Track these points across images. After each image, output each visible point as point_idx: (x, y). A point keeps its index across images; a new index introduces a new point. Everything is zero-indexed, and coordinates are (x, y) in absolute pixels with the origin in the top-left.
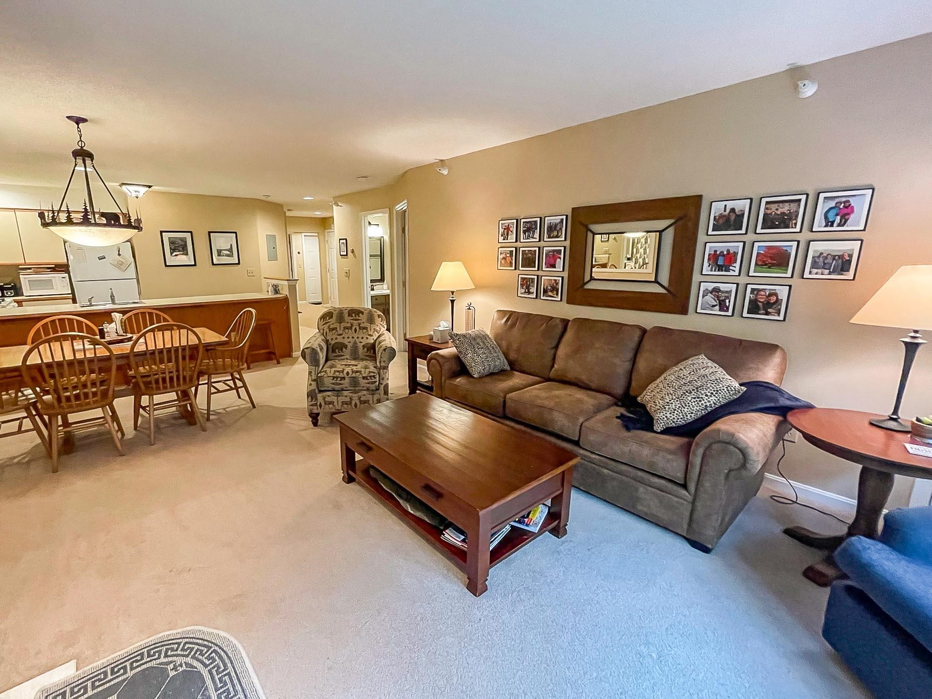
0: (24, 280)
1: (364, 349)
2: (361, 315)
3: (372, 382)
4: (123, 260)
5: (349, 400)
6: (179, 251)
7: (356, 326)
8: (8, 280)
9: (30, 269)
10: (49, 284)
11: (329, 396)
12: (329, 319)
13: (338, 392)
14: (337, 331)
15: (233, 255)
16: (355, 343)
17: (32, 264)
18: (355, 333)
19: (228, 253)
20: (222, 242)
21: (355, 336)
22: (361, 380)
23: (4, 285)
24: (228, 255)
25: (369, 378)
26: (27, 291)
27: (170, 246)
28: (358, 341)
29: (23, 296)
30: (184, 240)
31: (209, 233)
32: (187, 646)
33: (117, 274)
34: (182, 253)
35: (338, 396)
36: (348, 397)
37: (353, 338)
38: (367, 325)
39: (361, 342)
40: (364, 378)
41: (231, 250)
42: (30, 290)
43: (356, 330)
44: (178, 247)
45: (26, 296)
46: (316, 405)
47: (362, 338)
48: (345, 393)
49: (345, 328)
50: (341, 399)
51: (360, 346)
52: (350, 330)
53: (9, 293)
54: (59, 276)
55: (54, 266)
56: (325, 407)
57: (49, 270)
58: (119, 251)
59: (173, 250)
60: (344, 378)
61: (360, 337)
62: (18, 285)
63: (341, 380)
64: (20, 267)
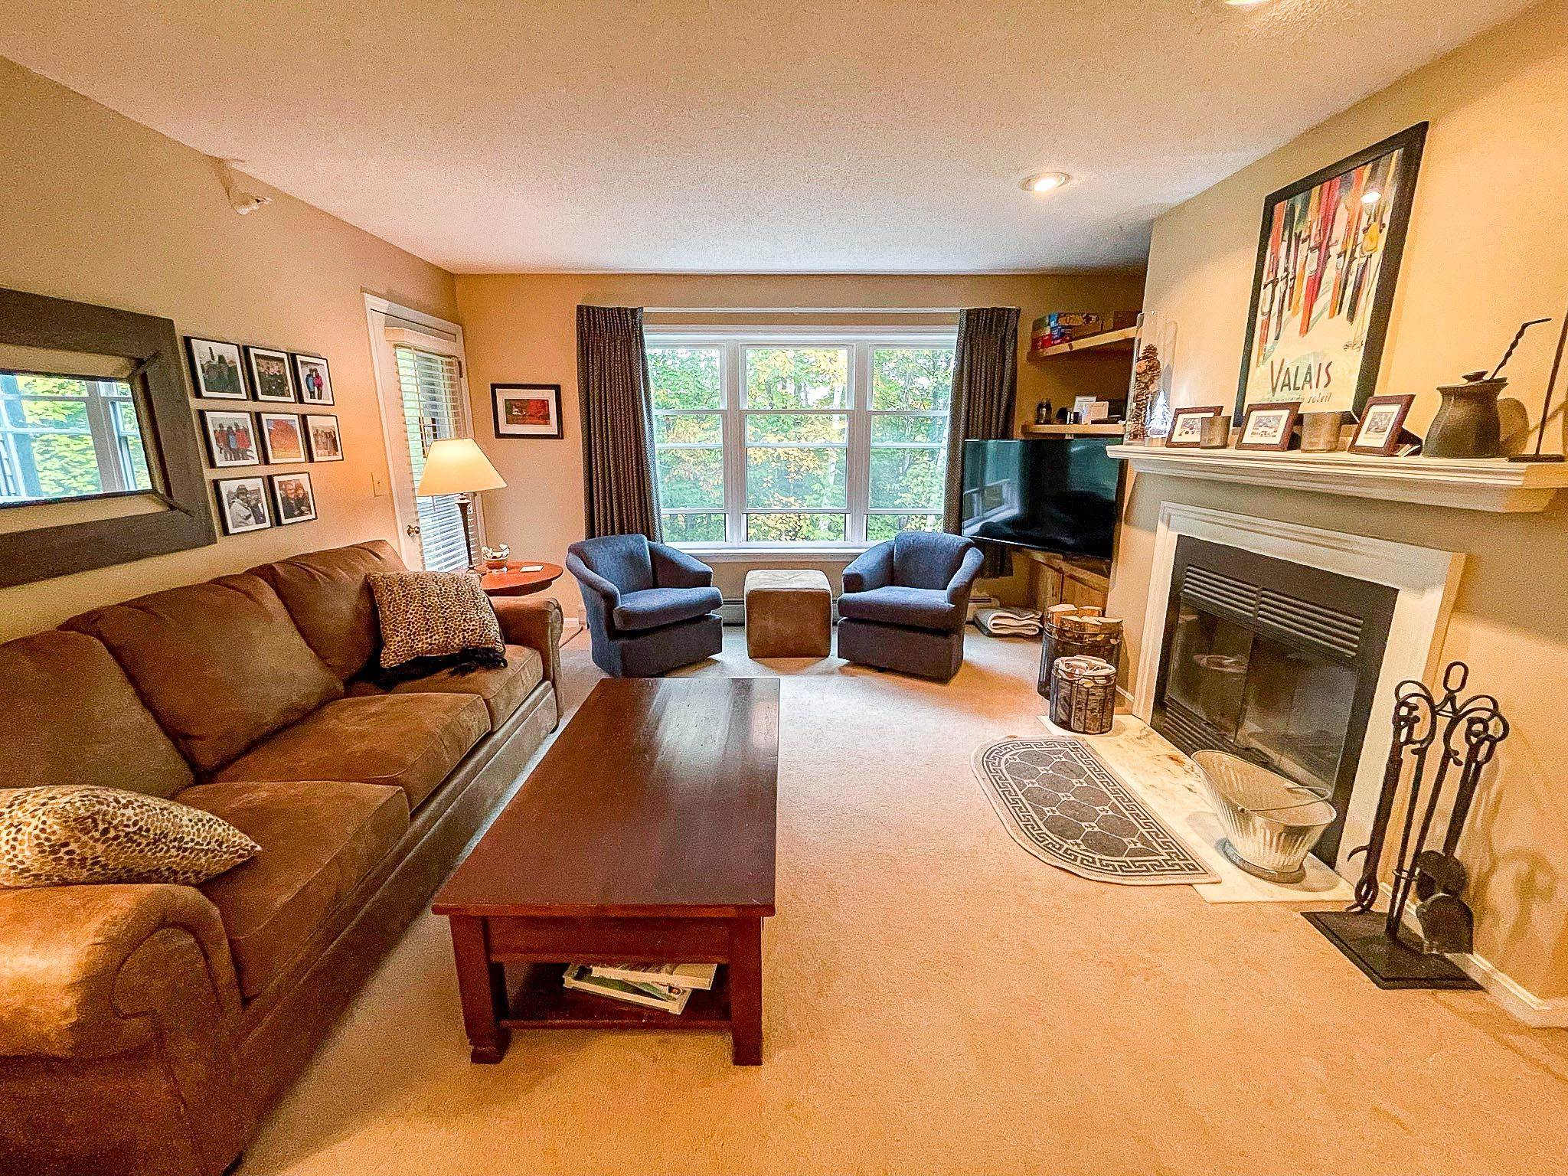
32: (1041, 839)
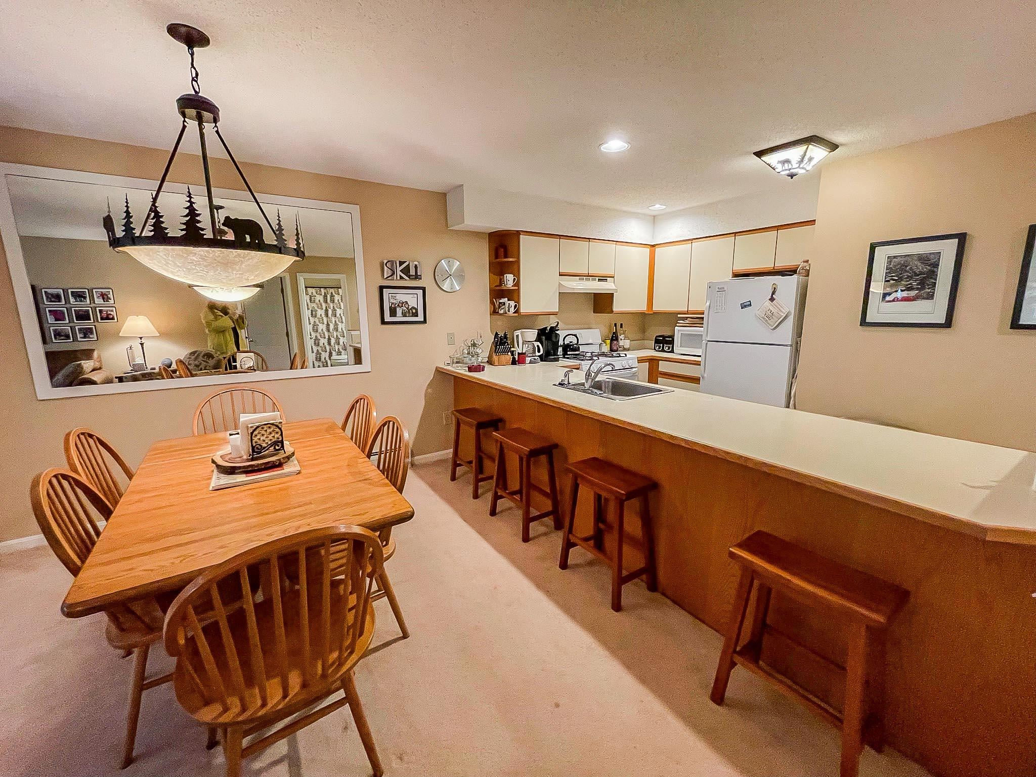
0: (679, 331)
4: (774, 310)
9: (686, 319)
10: (699, 340)
23: (666, 337)
26: (677, 347)
30: (931, 260)
42: (680, 346)
44: (910, 279)
53: (667, 348)
58: (773, 293)
64: (679, 316)
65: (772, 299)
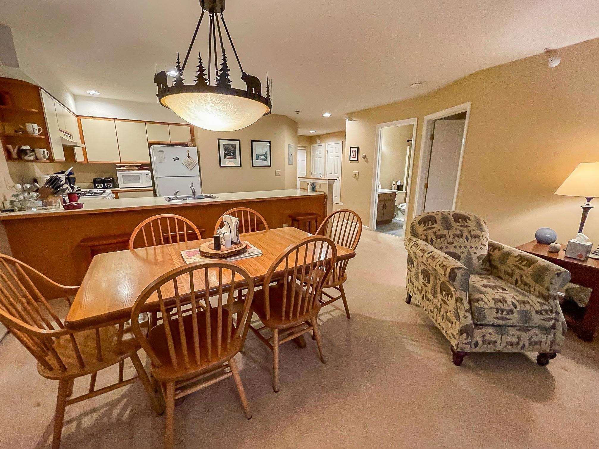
0: (120, 174)
1: (479, 260)
2: (468, 221)
3: (548, 318)
4: (191, 161)
5: (517, 340)
6: (230, 155)
7: (466, 233)
8: (107, 175)
9: (124, 166)
10: (137, 179)
11: (490, 334)
12: (433, 224)
13: (501, 329)
14: (446, 239)
15: (267, 159)
16: (469, 254)
17: (126, 163)
18: (468, 241)
19: (263, 157)
20: (260, 149)
21: (468, 245)
22: (534, 315)
23: (105, 179)
24: (263, 159)
25: (544, 312)
26: (121, 184)
27: (224, 151)
28: (472, 251)
29: (119, 188)
30: (234, 147)
31: (252, 141)
33: (187, 172)
34: (232, 156)
35: (502, 334)
36: (516, 337)
37: (466, 247)
38: (478, 232)
39: (475, 253)
40: (537, 312)
41: (265, 155)
42: (124, 183)
43: (467, 239)
44: (230, 152)
45: (121, 188)
46: (470, 343)
47: (476, 248)
48: (512, 331)
49: (455, 236)
50: (505, 339)
51: (475, 257)
52: (461, 239)
53: (109, 186)
54: (145, 173)
55: (141, 165)
56: (482, 345)
57: (138, 168)
58: (189, 154)
59: (226, 154)
60: (510, 312)
61: (474, 247)
62: (115, 180)
63: (508, 314)
64: (117, 165)
65: (189, 157)
